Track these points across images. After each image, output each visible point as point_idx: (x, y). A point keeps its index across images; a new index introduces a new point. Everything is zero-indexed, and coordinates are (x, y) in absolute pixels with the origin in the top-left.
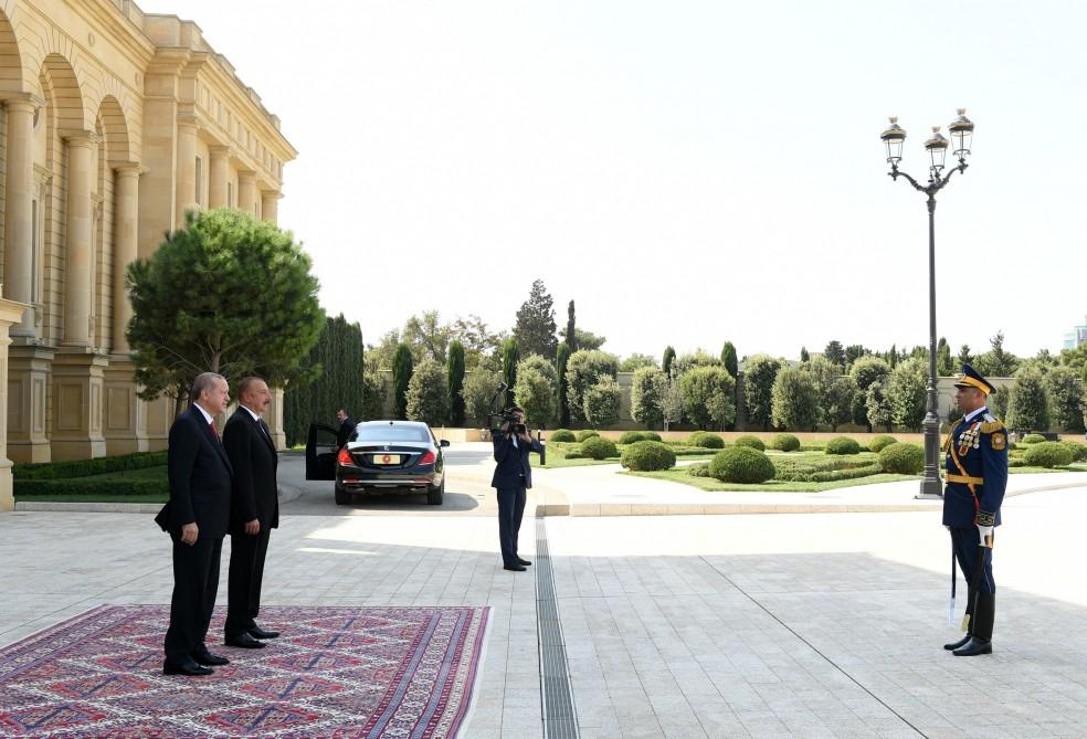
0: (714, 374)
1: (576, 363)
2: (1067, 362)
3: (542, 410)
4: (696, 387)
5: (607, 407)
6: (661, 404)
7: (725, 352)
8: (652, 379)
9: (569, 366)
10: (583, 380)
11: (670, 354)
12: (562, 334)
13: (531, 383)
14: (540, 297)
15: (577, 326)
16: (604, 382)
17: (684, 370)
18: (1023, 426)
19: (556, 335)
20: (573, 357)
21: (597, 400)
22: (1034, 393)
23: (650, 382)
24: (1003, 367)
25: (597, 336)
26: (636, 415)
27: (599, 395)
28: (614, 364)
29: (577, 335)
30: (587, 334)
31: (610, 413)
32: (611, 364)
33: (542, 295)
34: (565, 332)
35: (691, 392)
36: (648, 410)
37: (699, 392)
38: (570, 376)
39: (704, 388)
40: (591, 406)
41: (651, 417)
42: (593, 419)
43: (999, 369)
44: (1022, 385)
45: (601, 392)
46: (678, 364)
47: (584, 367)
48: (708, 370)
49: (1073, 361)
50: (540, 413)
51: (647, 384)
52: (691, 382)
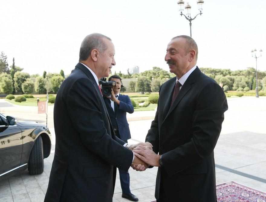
0: (59, 79)
1: (17, 75)
2: (142, 75)
3: (9, 89)
4: (54, 82)
5: (30, 88)
6: (46, 87)
7: (61, 72)
8: (42, 80)
9: (15, 76)
10: (19, 80)
11: (45, 73)
12: (11, 67)
13: (5, 81)
14: (3, 56)
15: (15, 65)
16: (28, 81)
17: (50, 77)
18: (139, 90)
19: (9, 67)
20: (16, 74)
21: (26, 86)
22: (142, 82)
23: (41, 81)
24: (130, 76)
25: (21, 68)
26: (37, 90)
27: (27, 85)
28: (29, 76)
29: (15, 67)
30: (18, 67)
31: (30, 90)
32: (28, 75)
33: (4, 56)
34: (12, 66)
35: (53, 83)
36: (41, 88)
37: (56, 83)
38: (15, 79)
39: (57, 82)
40: (25, 88)
41: (42, 90)
42: (25, 91)
43: (129, 77)
44: (139, 80)
45: (28, 84)
46: (48, 76)
47: (20, 77)
48: (58, 77)
49: (144, 75)
50: (8, 90)
51: (40, 81)
52: (53, 80)
